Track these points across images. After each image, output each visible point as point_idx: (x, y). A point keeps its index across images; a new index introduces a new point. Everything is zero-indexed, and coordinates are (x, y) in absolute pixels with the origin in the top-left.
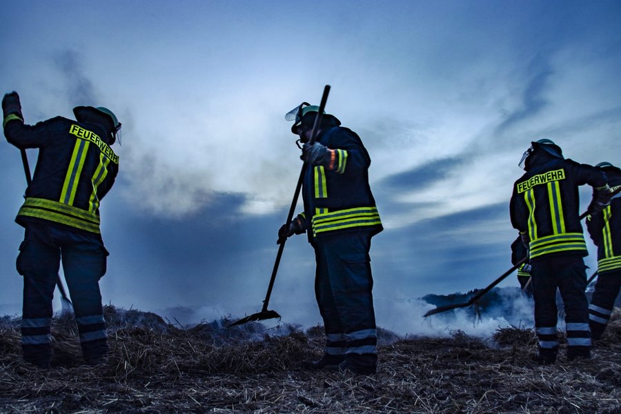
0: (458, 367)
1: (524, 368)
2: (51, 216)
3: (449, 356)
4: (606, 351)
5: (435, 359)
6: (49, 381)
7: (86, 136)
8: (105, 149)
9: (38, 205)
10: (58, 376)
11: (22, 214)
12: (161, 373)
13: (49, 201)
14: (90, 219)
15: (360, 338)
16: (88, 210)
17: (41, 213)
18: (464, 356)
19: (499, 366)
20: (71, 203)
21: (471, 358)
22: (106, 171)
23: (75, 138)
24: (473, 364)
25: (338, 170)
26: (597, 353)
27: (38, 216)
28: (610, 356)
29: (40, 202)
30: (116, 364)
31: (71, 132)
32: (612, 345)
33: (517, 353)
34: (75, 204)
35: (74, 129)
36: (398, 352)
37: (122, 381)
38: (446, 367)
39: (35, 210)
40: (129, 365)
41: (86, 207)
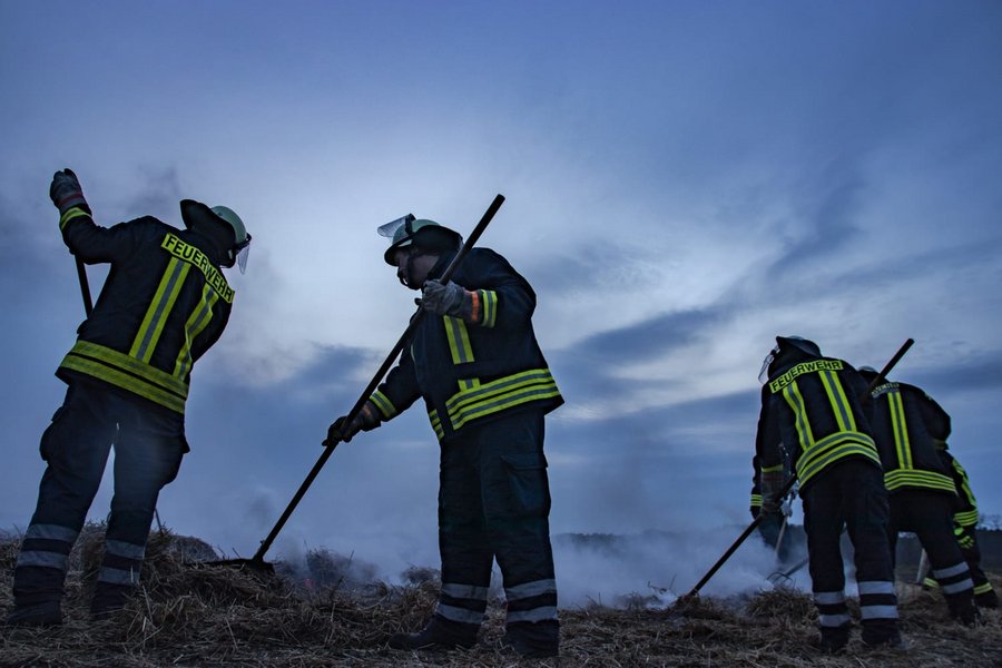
0: (691, 652)
1: (797, 660)
2: (112, 376)
3: (677, 633)
4: (928, 635)
5: (654, 636)
6: (12, 646)
7: (187, 254)
8: (213, 278)
9: (93, 356)
10: (28, 637)
11: (68, 365)
12: (203, 639)
13: (113, 352)
14: (174, 389)
15: (532, 595)
16: (171, 373)
17: (97, 370)
18: (702, 634)
19: (757, 653)
20: (146, 359)
21: (711, 638)
22: (210, 313)
23: (168, 256)
24: (716, 648)
25: (484, 324)
26: (916, 638)
27: (91, 373)
28: (936, 645)
29: (97, 350)
30: (129, 622)
31: (164, 245)
32: (940, 628)
33: (786, 633)
34: (153, 362)
35: (170, 241)
36: (595, 622)
37: (136, 651)
38: (671, 651)
39: (88, 362)
40: (150, 623)
41: (170, 369)
